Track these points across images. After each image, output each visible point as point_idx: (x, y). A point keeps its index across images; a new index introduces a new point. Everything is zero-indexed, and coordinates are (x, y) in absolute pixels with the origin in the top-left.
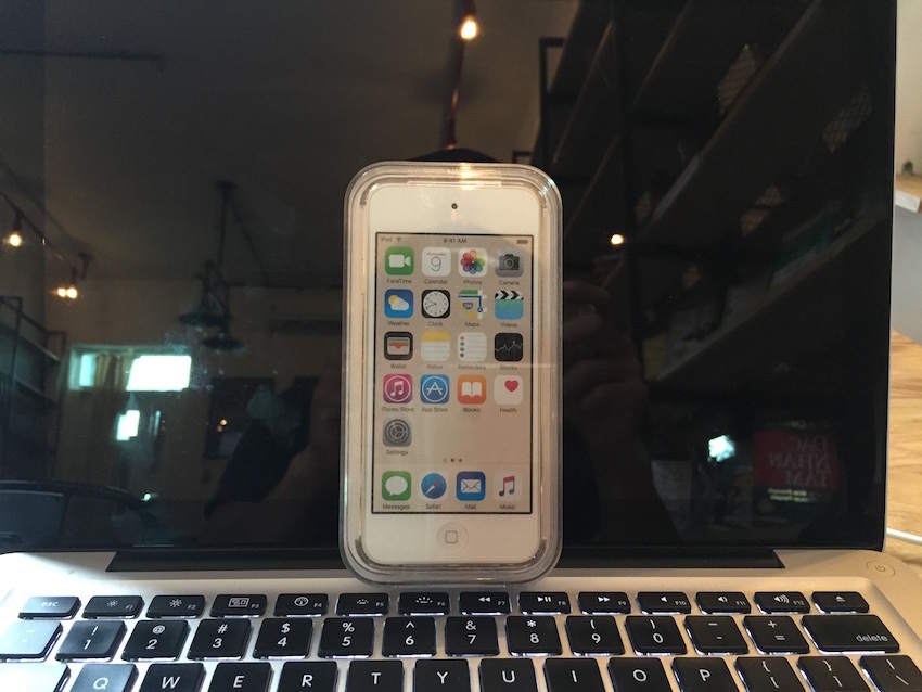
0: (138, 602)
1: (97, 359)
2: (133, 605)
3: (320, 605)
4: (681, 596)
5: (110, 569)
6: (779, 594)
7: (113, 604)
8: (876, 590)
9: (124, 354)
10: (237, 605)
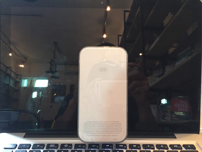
0: (30, 145)
1: (28, 80)
2: (28, 146)
3: (70, 147)
4: (152, 145)
5: (24, 137)
6: (175, 145)
7: (24, 146)
8: (197, 144)
9: (34, 79)
10: (52, 146)
